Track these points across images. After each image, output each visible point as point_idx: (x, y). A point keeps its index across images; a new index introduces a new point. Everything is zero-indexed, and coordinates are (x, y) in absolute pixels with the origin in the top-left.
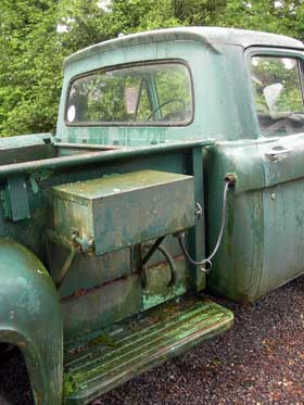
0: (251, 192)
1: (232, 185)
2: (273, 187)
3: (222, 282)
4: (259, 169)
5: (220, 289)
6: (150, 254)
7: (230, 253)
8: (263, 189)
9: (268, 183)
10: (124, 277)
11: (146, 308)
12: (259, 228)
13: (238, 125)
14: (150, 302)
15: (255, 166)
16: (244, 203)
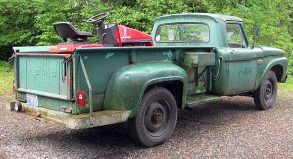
0: (226, 61)
1: (221, 60)
2: (232, 61)
3: (217, 89)
4: (228, 56)
5: (216, 92)
6: (199, 76)
7: (219, 80)
8: (229, 61)
9: (231, 60)
10: (193, 82)
11: (197, 93)
12: (228, 71)
13: (222, 43)
14: (198, 91)
15: (227, 55)
16: (224, 65)
